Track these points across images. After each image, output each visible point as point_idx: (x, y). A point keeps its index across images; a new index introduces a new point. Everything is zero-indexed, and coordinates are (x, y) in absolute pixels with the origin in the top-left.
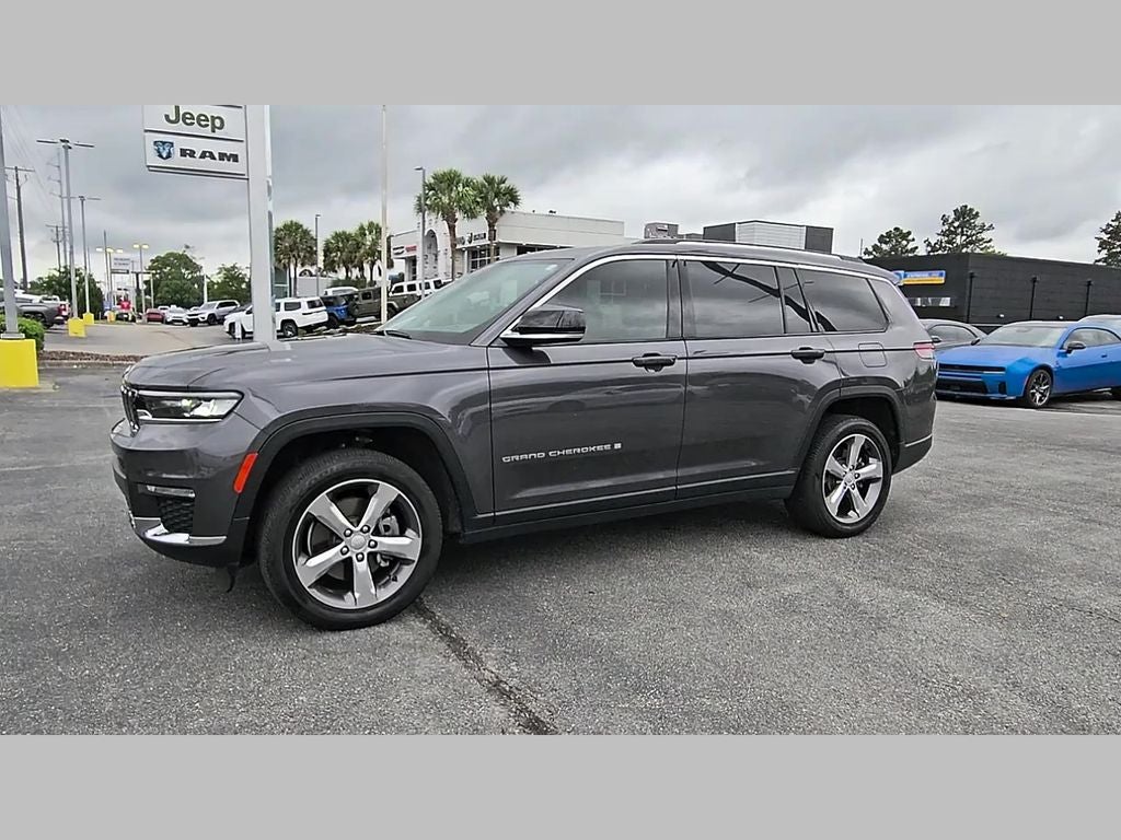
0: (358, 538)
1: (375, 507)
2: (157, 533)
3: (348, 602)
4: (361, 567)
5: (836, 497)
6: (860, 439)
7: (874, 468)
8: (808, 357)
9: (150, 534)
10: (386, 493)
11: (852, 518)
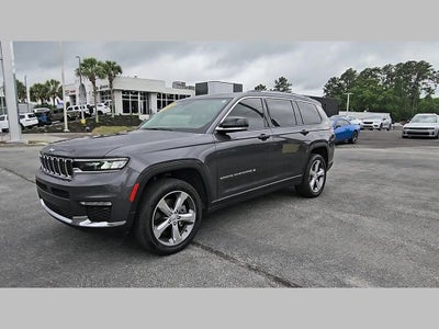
0: (173, 216)
1: (179, 202)
2: (86, 223)
3: (171, 242)
4: (175, 228)
5: (312, 183)
6: (319, 162)
7: (322, 171)
8: (305, 133)
9: (81, 224)
10: (184, 196)
11: (317, 190)
